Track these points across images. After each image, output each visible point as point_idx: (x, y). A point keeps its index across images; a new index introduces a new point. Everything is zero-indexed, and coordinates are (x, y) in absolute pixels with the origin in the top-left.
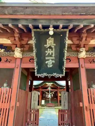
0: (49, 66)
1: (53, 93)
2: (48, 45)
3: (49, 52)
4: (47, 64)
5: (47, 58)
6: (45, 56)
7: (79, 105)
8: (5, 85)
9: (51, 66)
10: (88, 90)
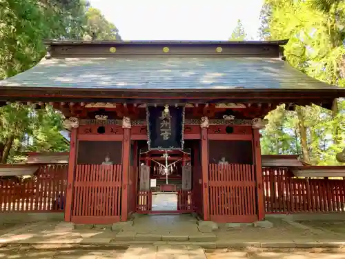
0: (164, 139)
1: (173, 165)
2: (163, 117)
3: (164, 123)
4: (163, 136)
5: (162, 130)
6: (160, 129)
7: (198, 181)
8: (107, 159)
9: (167, 138)
10: (209, 167)
